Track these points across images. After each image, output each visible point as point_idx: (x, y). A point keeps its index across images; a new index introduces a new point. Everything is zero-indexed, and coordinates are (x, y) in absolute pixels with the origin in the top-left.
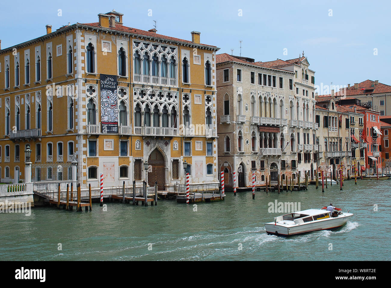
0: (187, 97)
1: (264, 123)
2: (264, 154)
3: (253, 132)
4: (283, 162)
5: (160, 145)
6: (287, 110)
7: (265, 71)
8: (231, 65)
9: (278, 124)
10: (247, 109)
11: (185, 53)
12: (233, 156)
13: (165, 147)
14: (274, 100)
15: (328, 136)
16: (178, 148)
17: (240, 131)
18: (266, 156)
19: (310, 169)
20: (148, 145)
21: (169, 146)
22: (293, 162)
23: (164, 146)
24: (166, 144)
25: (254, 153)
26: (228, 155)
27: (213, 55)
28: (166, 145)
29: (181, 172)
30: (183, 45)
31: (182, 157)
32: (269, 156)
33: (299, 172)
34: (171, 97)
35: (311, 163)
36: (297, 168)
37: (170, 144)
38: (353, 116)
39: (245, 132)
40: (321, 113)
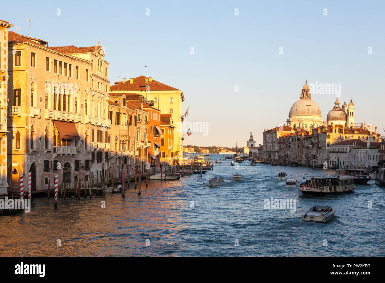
1: (59, 117)
2: (58, 153)
3: (47, 127)
4: (77, 163)
6: (82, 104)
7: (61, 57)
9: (73, 119)
10: (41, 101)
12: (24, 155)
15: (118, 134)
17: (32, 126)
18: (60, 155)
19: (101, 170)
22: (87, 162)
25: (48, 151)
26: (19, 153)
32: (63, 155)
33: (92, 172)
35: (102, 163)
36: (90, 169)
38: (140, 113)
40: (113, 108)
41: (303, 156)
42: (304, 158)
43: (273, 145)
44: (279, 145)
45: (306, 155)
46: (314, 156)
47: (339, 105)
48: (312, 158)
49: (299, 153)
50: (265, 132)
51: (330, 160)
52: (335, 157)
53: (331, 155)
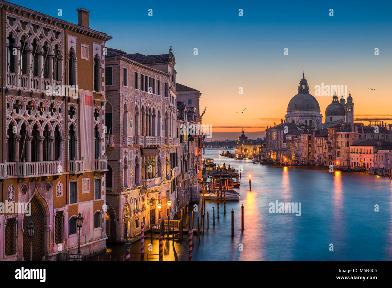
0: (73, 110)
2: (148, 188)
3: (137, 157)
5: (40, 190)
6: (163, 124)
7: (147, 71)
8: (117, 61)
9: (155, 145)
10: (131, 126)
11: (72, 41)
12: (118, 195)
13: (47, 194)
14: (154, 110)
15: (183, 153)
16: (62, 193)
17: (125, 158)
20: (25, 193)
21: (52, 191)
23: (45, 190)
24: (48, 188)
25: (138, 188)
26: (111, 193)
27: (103, 47)
28: (48, 190)
29: (66, 230)
30: (71, 28)
31: (67, 207)
34: (55, 110)
37: (53, 188)
39: (130, 159)
40: (179, 124)
41: (316, 155)
42: (317, 158)
43: (279, 144)
44: (285, 144)
45: (319, 155)
46: (330, 156)
47: (337, 99)
48: (328, 158)
49: (310, 152)
50: (268, 129)
51: (351, 161)
52: (358, 158)
53: (352, 155)
